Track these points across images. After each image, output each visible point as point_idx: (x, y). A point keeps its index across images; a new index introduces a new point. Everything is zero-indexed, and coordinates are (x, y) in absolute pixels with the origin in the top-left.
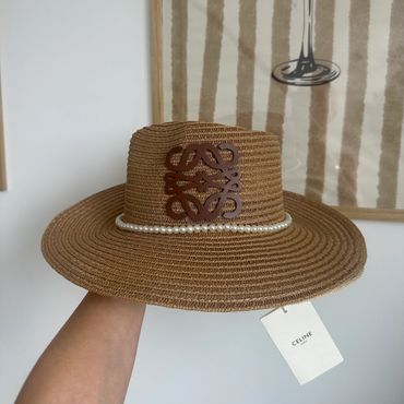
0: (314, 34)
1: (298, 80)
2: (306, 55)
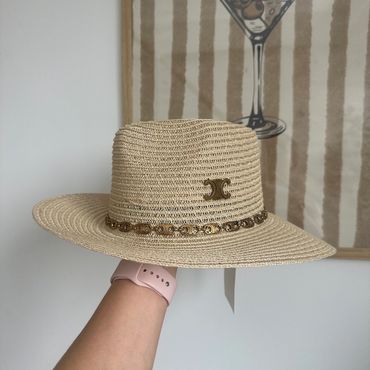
0: (263, 95)
2: (256, 112)
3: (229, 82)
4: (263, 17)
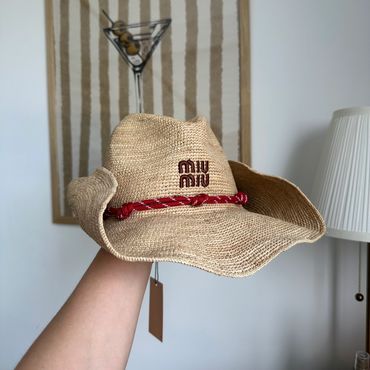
4: (140, 53)
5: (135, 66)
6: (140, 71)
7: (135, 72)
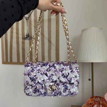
0: (29, 31)
1: (26, 39)
2: (27, 34)
3: (22, 28)
5: (26, 18)
6: (28, 19)
7: (26, 19)
